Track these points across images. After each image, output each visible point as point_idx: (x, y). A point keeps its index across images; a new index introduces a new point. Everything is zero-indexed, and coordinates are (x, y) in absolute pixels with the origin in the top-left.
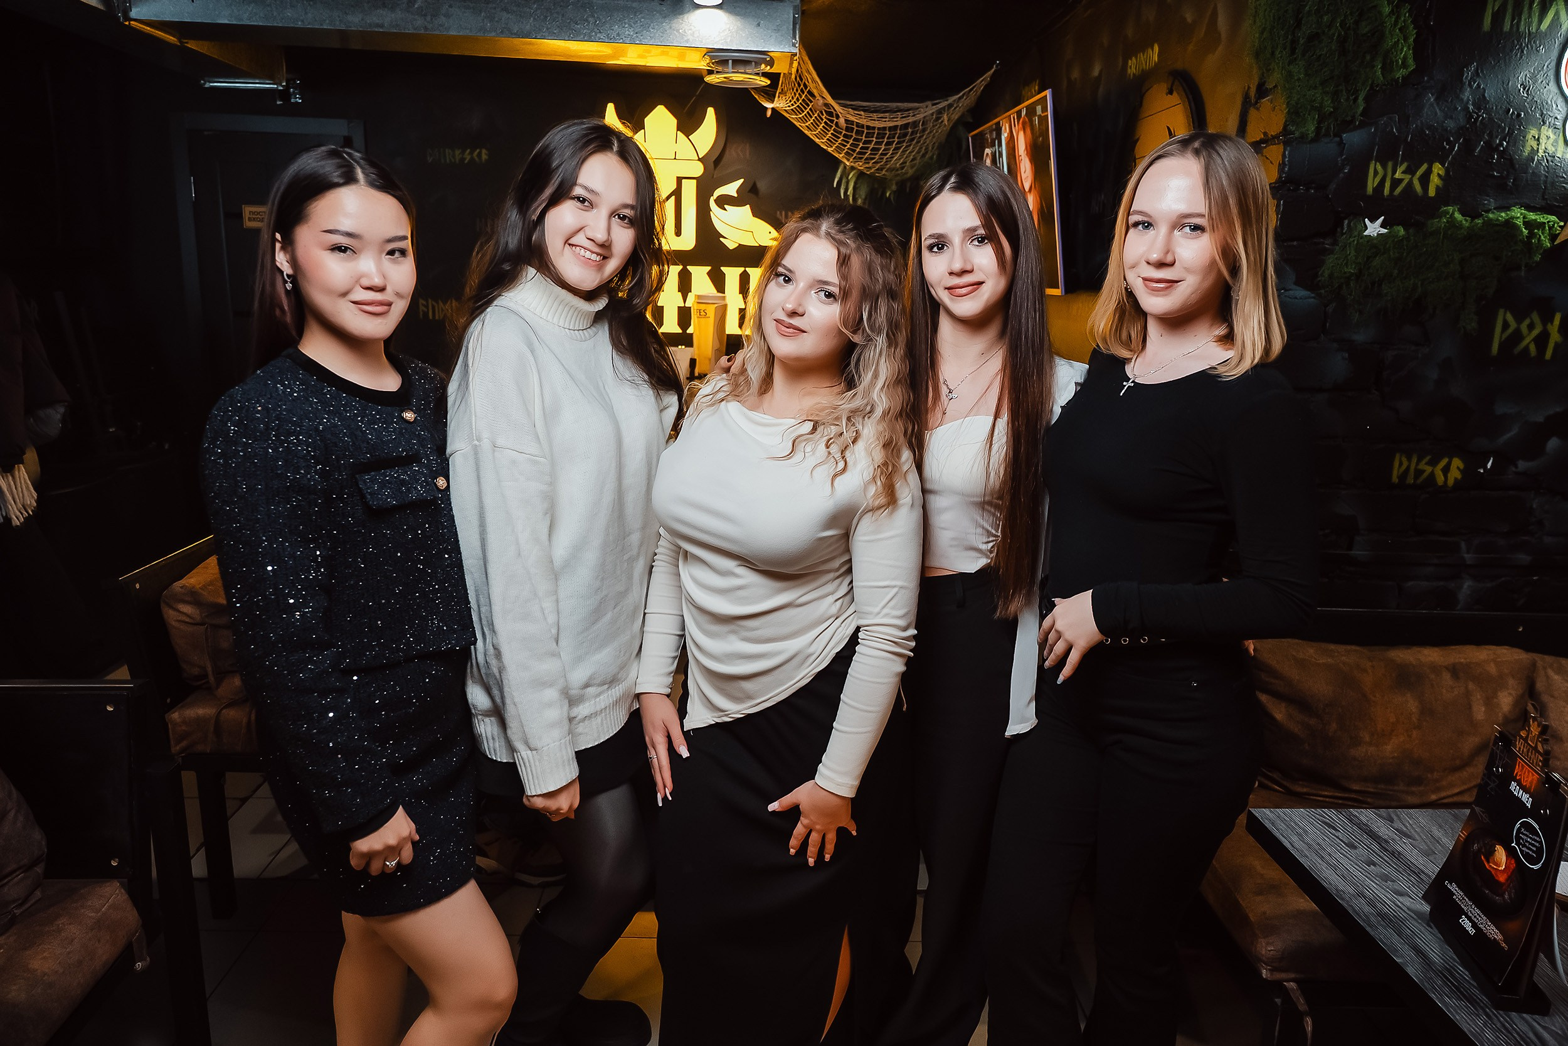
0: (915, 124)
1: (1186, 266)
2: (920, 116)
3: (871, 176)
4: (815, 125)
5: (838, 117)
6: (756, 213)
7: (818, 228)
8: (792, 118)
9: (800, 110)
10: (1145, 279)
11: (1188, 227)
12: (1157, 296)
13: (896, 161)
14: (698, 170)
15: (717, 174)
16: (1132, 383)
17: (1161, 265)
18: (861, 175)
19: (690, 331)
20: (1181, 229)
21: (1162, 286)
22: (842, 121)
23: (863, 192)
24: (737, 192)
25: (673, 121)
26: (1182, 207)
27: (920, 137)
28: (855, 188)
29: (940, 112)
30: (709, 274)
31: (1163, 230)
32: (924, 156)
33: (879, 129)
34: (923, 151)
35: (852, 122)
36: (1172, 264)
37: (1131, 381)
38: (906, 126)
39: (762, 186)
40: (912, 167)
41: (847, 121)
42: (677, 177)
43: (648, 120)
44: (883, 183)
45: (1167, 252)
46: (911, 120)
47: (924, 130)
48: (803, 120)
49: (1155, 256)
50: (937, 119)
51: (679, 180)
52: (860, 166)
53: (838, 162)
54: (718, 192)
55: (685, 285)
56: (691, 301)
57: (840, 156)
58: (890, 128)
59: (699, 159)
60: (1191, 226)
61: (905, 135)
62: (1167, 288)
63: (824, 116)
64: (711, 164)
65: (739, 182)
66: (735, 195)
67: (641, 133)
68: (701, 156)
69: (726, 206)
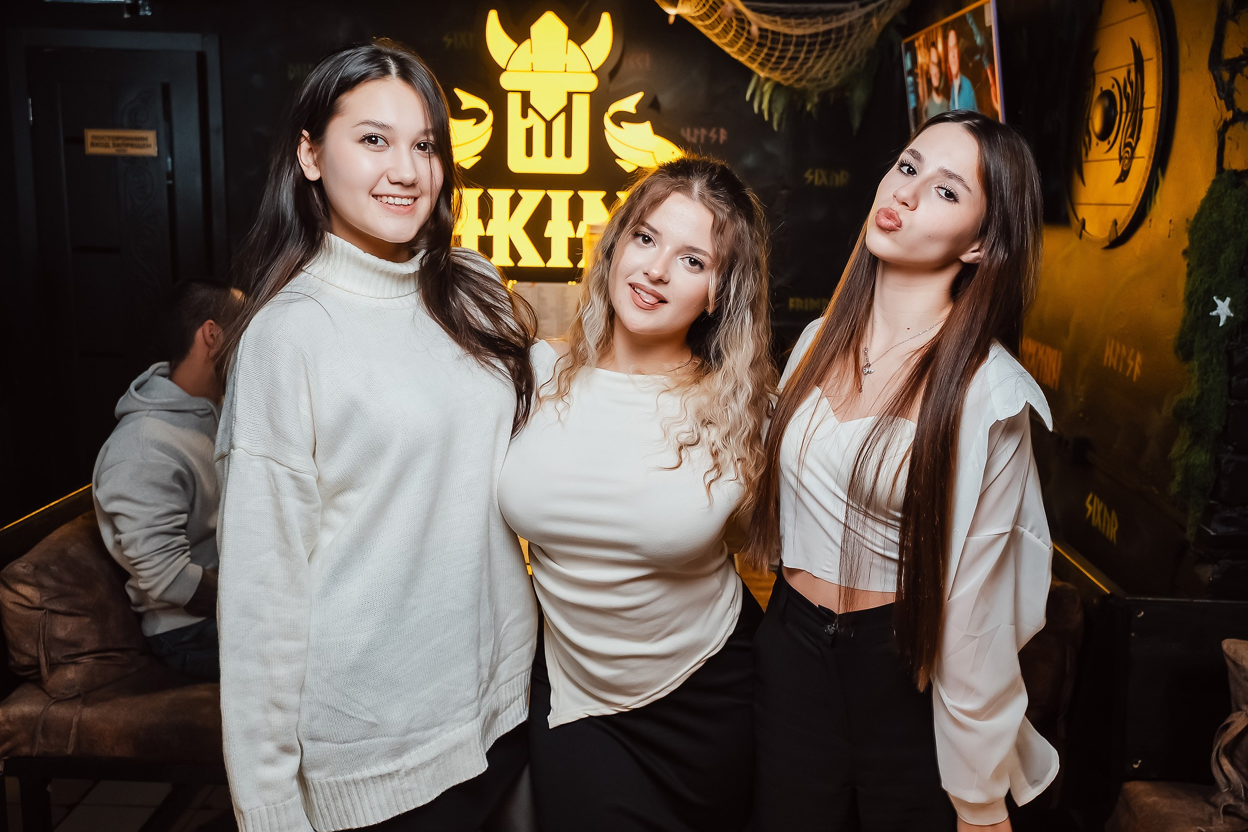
0: (840, 30)
2: (845, 21)
3: (790, 89)
4: (725, 31)
5: (749, 24)
6: (657, 131)
7: (690, 188)
8: (698, 24)
9: (707, 16)
13: (818, 69)
14: (592, 83)
15: (614, 87)
18: (777, 86)
19: (581, 265)
22: (754, 29)
23: (779, 106)
24: (637, 107)
25: (563, 30)
27: (846, 44)
28: (771, 102)
29: (869, 15)
30: (603, 200)
32: (850, 63)
33: (798, 36)
34: (849, 58)
35: (766, 30)
38: (828, 32)
39: (665, 100)
40: (837, 76)
41: (760, 29)
42: (568, 93)
43: (535, 29)
44: (803, 95)
46: (834, 25)
47: (850, 36)
48: (712, 27)
50: (865, 23)
51: (570, 95)
52: (777, 76)
53: (750, 73)
54: (615, 108)
55: (576, 212)
56: (582, 232)
57: (754, 67)
58: (811, 36)
59: (593, 72)
61: (828, 41)
63: (734, 23)
64: (606, 77)
65: (639, 96)
66: (633, 111)
67: (527, 43)
68: (595, 68)
69: (623, 124)
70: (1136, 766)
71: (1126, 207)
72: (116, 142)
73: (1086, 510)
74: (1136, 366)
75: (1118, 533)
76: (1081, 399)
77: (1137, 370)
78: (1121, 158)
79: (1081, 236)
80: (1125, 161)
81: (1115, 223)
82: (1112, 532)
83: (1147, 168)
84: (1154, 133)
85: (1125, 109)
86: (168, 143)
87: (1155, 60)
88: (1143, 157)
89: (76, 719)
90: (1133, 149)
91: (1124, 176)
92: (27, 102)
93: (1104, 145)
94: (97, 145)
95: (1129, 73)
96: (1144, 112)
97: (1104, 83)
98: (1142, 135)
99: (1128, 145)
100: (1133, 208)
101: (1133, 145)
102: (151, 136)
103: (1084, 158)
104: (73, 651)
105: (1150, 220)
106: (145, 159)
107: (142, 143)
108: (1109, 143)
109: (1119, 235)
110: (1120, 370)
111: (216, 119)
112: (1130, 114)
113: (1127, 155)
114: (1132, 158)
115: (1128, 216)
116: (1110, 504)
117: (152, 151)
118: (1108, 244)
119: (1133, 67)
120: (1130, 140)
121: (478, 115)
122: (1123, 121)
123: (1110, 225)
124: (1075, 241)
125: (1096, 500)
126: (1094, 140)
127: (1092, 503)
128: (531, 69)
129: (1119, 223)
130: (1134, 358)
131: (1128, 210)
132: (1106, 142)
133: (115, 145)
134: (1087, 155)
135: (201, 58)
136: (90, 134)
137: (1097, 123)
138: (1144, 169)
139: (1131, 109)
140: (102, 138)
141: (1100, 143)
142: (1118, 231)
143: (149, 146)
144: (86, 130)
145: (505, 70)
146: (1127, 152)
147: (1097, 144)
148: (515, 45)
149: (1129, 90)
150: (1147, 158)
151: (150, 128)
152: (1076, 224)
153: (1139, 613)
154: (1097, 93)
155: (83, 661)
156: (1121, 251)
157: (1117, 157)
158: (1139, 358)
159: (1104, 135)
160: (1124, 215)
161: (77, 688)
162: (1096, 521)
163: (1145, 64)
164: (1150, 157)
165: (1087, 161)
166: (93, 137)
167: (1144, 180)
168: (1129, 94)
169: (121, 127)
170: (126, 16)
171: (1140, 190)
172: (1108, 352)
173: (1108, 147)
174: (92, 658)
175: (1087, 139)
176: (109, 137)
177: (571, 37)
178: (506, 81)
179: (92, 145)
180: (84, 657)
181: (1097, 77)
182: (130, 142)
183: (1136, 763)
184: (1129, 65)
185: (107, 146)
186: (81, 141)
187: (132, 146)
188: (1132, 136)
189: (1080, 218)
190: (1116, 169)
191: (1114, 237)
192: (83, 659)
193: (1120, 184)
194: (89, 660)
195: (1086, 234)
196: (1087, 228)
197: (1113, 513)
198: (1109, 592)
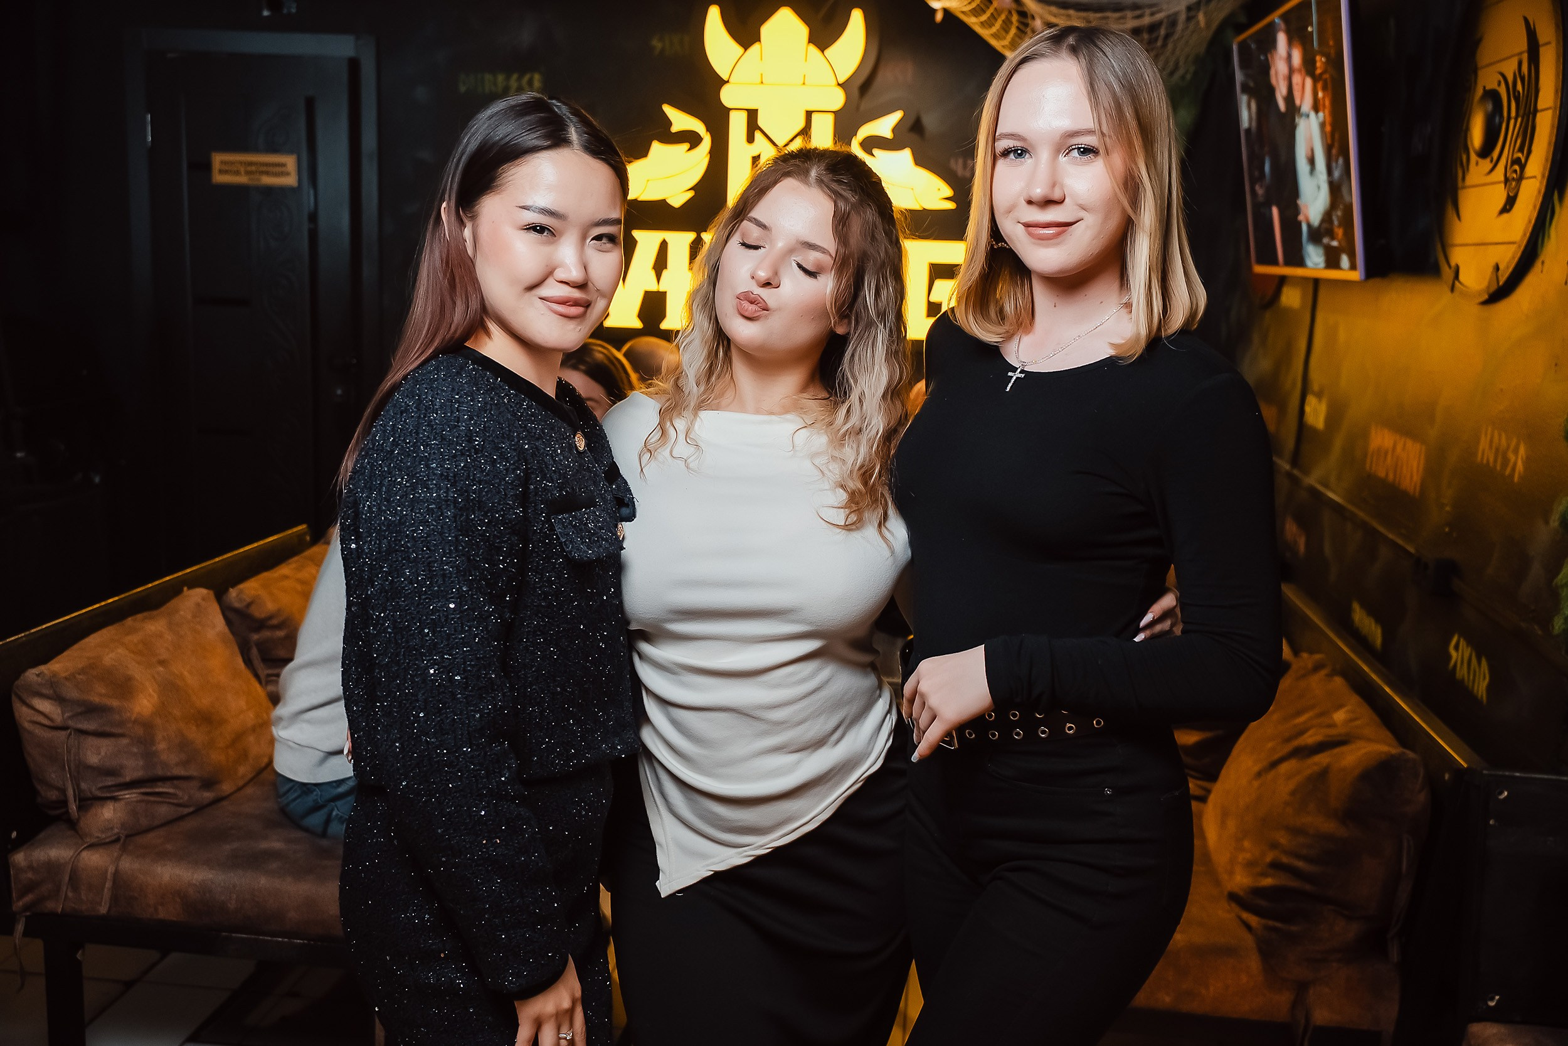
0: (1157, 28)
1: (1081, 202)
2: (1162, 15)
4: (1003, 31)
5: (1034, 18)
6: (920, 161)
7: (806, 173)
8: (972, 21)
10: (1027, 225)
11: (1076, 150)
12: (1047, 246)
14: (838, 99)
15: (866, 104)
16: (1020, 373)
17: (1047, 203)
20: (1067, 154)
21: (1052, 232)
24: (893, 130)
26: (1065, 124)
27: (1163, 47)
29: (1193, 9)
31: (1044, 155)
34: (1171, 64)
36: (1060, 202)
37: (1019, 370)
39: (931, 122)
42: (807, 111)
43: (766, 30)
45: (1054, 185)
46: (1147, 20)
47: (1170, 34)
48: (987, 24)
49: (1038, 191)
51: (809, 114)
54: (865, 131)
59: (839, 84)
60: (1079, 149)
62: (1058, 235)
63: (1015, 18)
64: (856, 92)
65: (896, 117)
66: (889, 135)
67: (755, 47)
68: (842, 80)
69: (875, 151)
70: (1492, 1004)
71: (1511, 246)
72: (249, 169)
73: (1449, 657)
74: (1518, 462)
75: (1489, 688)
76: (1448, 508)
77: (1520, 466)
78: (1507, 180)
79: (1452, 289)
80: (1511, 184)
81: (1497, 268)
82: (1481, 687)
83: (1539, 192)
84: (1549, 144)
85: (1513, 114)
86: (311, 171)
87: (1554, 44)
88: (1535, 177)
89: (111, 869)
90: (1523, 167)
91: (1509, 205)
92: (145, 119)
93: (1486, 164)
94: (226, 172)
95: (1520, 64)
96: (1539, 115)
97: (1488, 80)
98: (1534, 148)
99: (1517, 161)
100: (1520, 246)
101: (1523, 160)
102: (290, 162)
103: (1460, 184)
104: (110, 781)
105: (1543, 263)
106: (283, 190)
107: (279, 170)
108: (1491, 161)
109: (1501, 283)
110: (1498, 468)
111: (369, 140)
112: (1519, 120)
113: (1515, 176)
114: (1521, 178)
115: (1513, 258)
116: (1480, 649)
117: (291, 180)
118: (1486, 297)
119: (1525, 57)
120: (1520, 155)
121: (692, 139)
122: (1513, 128)
123: (1489, 270)
124: (1447, 296)
125: (1462, 643)
126: (1473, 157)
127: (1457, 648)
128: (760, 81)
129: (1501, 267)
130: (1516, 451)
131: (1513, 249)
132: (1488, 160)
133: (248, 173)
134: (1464, 178)
135: (354, 65)
136: (218, 159)
137: (1477, 135)
138: (1535, 193)
139: (1521, 112)
140: (232, 163)
141: (1480, 160)
142: (1500, 278)
143: (288, 174)
144: (214, 154)
145: (728, 82)
146: (1515, 171)
147: (1477, 163)
148: (741, 50)
149: (1519, 87)
150: (1539, 177)
151: (290, 152)
152: (1447, 273)
153: (1501, 793)
154: (1479, 92)
155: (124, 797)
156: (1504, 307)
157: (1502, 178)
158: (1522, 450)
159: (1485, 151)
160: (1507, 257)
161: (116, 830)
162: (1462, 673)
163: (1542, 50)
164: (1543, 176)
165: (1464, 188)
166: (222, 162)
167: (1535, 207)
168: (1519, 92)
169: (256, 150)
170: (266, 13)
171: (1530, 221)
172: (1484, 444)
173: (1490, 166)
174: (136, 793)
175: (1464, 157)
176: (241, 163)
177: (811, 40)
178: (728, 96)
179: (221, 172)
180: (127, 792)
181: (1481, 73)
182: (264, 169)
183: (1492, 999)
184: (1521, 53)
185: (237, 173)
186: (207, 167)
187: (267, 173)
188: (1521, 150)
189: (1453, 264)
190: (1500, 195)
191: (1494, 288)
192: (125, 795)
193: (1505, 216)
194: (134, 795)
195: (1459, 285)
196: (1462, 277)
197: (1484, 663)
198: (1465, 766)
